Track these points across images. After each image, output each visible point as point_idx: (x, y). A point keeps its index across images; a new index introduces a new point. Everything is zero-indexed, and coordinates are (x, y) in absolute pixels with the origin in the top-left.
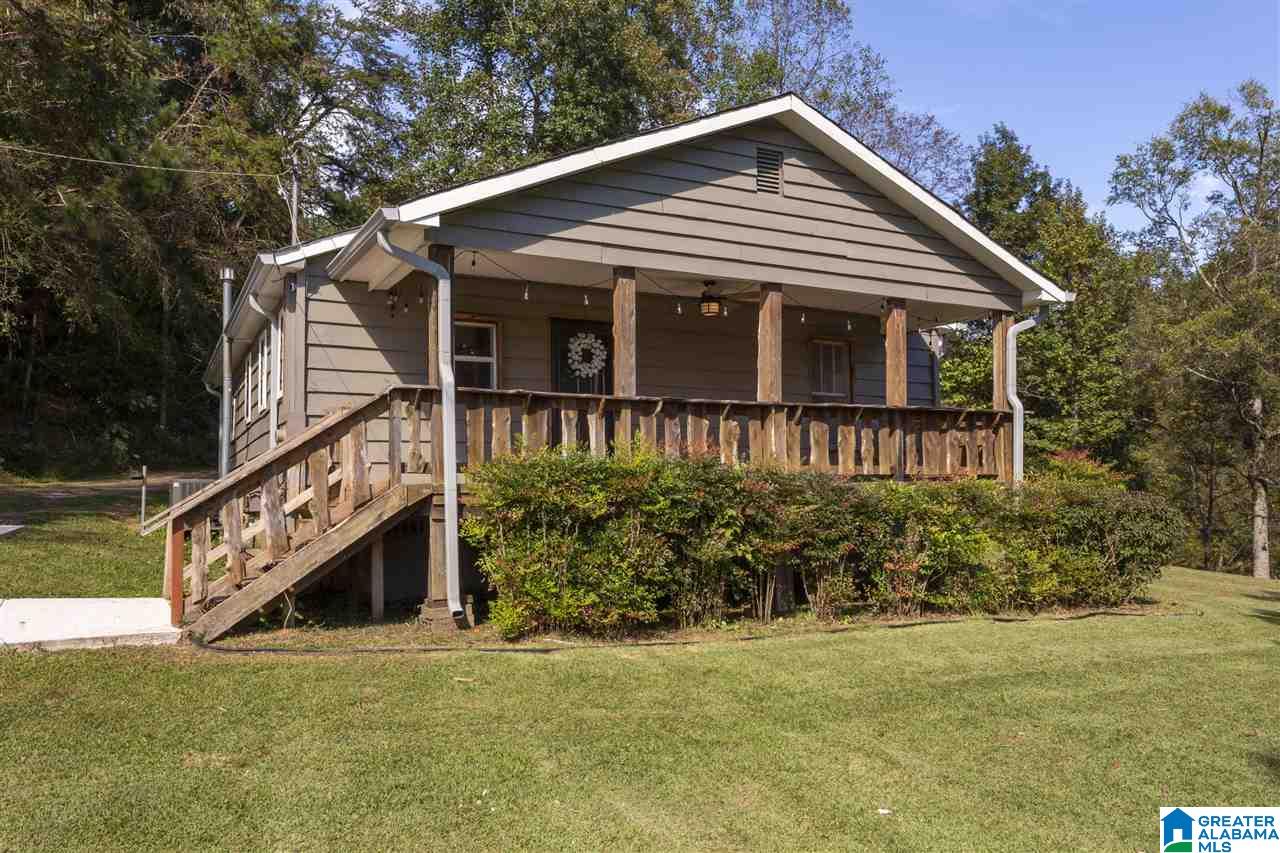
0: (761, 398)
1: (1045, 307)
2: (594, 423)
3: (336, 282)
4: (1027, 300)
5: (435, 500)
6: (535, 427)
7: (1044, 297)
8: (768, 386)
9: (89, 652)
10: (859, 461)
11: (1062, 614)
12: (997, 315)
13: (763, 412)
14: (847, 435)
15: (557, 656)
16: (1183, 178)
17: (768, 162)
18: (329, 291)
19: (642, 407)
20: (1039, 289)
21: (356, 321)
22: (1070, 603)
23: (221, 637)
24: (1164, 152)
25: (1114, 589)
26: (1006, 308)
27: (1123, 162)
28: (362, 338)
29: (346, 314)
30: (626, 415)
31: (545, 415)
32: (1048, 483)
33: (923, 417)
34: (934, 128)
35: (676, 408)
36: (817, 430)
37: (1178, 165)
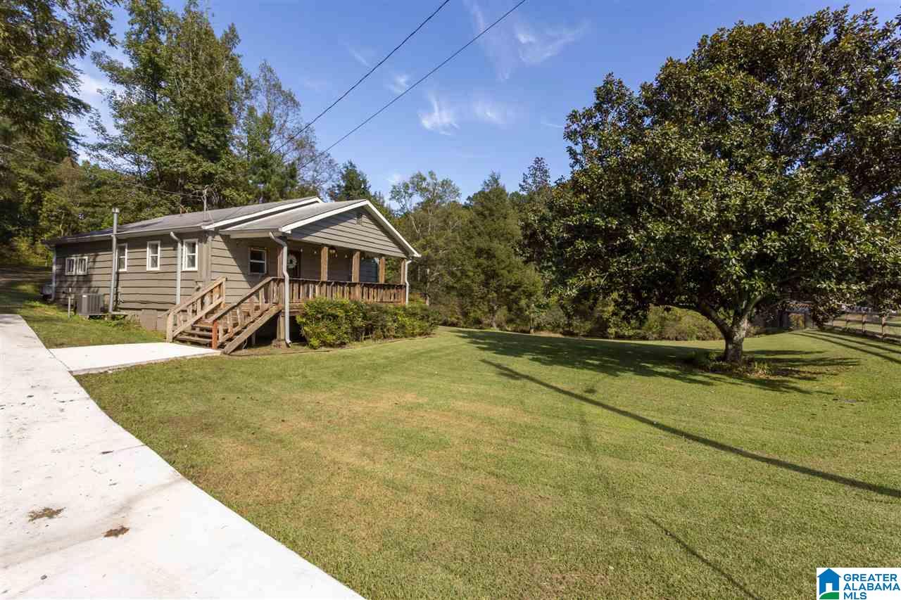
0: (353, 281)
1: (413, 257)
2: (317, 287)
3: (220, 235)
4: (410, 255)
5: (283, 311)
6: (304, 288)
7: (415, 255)
8: (355, 277)
9: (198, 359)
10: (374, 298)
11: (419, 337)
12: (403, 259)
13: (355, 285)
14: (371, 290)
15: (331, 352)
16: (411, 195)
17: (359, 216)
18: (218, 238)
19: (328, 284)
20: (414, 253)
21: (226, 248)
22: (420, 335)
23: (233, 351)
24: (406, 186)
25: (429, 331)
26: (405, 257)
27: (394, 187)
28: (228, 254)
29: (223, 245)
30: (325, 285)
31: (306, 285)
32: (415, 305)
33: (387, 286)
34: (329, 158)
35: (336, 284)
36: (365, 289)
37: (410, 191)
